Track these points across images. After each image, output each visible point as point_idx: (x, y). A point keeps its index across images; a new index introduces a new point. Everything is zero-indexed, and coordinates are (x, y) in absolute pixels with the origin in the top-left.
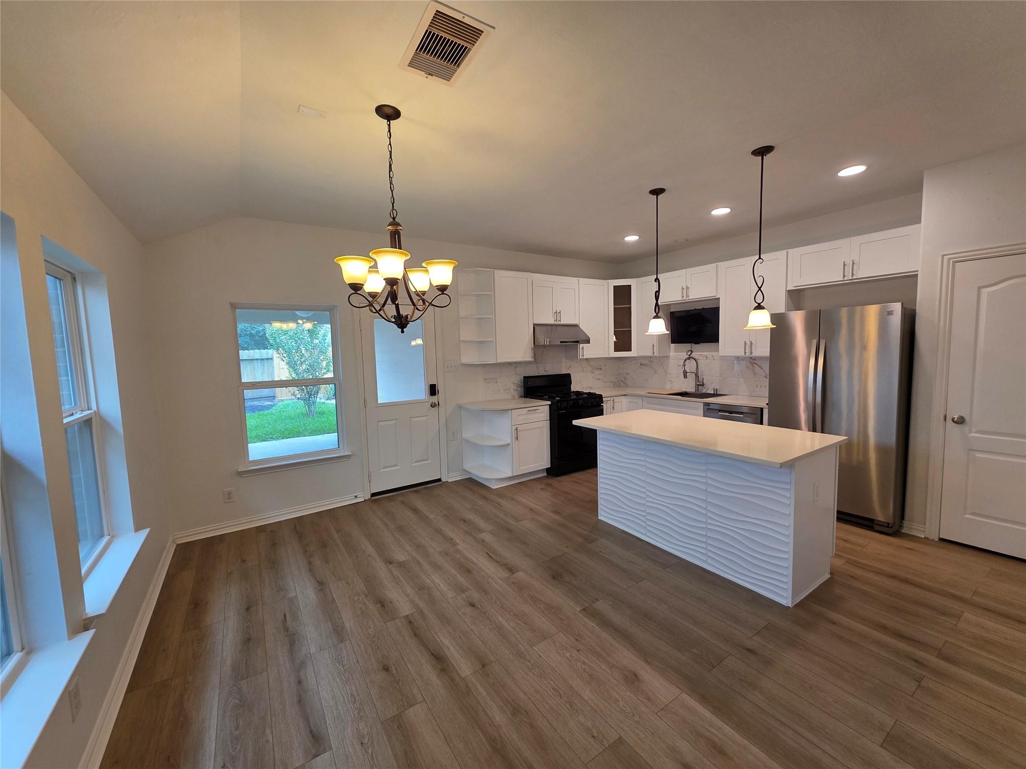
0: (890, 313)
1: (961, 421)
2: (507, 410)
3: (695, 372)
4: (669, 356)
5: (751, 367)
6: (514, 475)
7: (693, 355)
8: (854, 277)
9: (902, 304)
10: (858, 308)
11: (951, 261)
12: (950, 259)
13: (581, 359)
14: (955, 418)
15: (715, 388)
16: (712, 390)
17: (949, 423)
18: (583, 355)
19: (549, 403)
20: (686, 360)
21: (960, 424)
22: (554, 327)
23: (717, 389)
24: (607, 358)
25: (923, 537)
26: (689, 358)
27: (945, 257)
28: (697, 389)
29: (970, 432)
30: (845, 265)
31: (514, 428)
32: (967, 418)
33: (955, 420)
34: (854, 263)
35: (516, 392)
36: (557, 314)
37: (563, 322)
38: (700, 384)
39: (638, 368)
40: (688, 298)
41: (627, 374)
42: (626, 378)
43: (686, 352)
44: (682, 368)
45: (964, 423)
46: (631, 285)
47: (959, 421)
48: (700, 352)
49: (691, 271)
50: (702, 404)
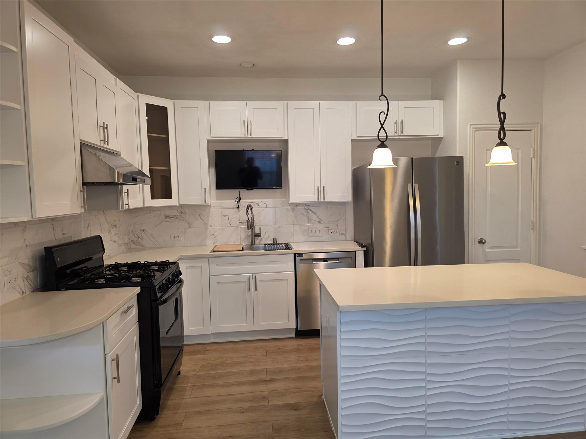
0: (457, 163)
4: (208, 206)
5: (305, 214)
8: (401, 134)
12: (473, 128)
14: (479, 240)
17: (477, 244)
18: (127, 204)
21: (482, 244)
23: (276, 239)
27: (471, 126)
29: (486, 249)
30: (395, 123)
31: (110, 357)
32: (486, 240)
34: (401, 123)
35: (26, 282)
38: (257, 235)
39: (162, 222)
40: (249, 136)
41: (143, 231)
42: (140, 236)
43: (234, 200)
44: (228, 218)
45: (484, 243)
46: (167, 107)
47: (481, 242)
48: (249, 199)
49: (252, 104)
50: (293, 255)
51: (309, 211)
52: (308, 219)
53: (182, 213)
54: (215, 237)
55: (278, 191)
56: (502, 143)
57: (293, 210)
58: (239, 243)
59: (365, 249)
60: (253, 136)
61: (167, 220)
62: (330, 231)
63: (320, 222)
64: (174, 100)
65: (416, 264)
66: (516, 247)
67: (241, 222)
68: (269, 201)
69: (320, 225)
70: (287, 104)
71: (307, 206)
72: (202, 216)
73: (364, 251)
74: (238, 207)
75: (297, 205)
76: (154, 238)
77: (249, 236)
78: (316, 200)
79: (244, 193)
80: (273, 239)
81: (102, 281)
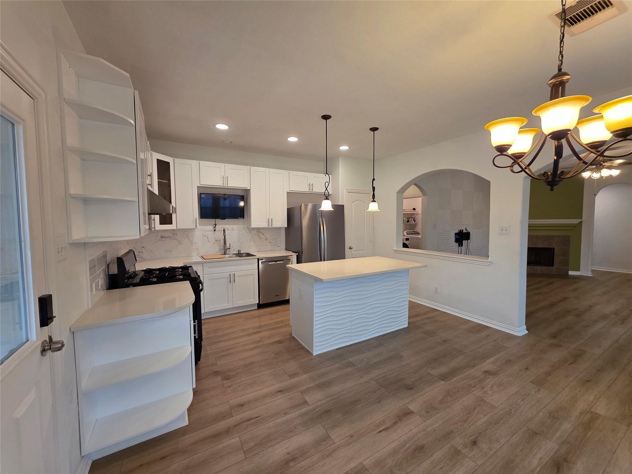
7: (216, 228)
11: (347, 191)
17: (348, 249)
28: (226, 252)
30: (309, 185)
32: (352, 247)
34: (312, 185)
38: (228, 248)
39: (158, 241)
40: (226, 185)
41: (143, 247)
43: (212, 225)
44: (208, 237)
45: (352, 249)
46: (169, 163)
47: (350, 248)
48: (223, 225)
49: (228, 166)
50: (257, 259)
51: (259, 233)
52: (259, 237)
53: (174, 234)
54: (198, 250)
55: (240, 220)
56: (374, 201)
57: (250, 232)
58: (215, 254)
59: (297, 254)
60: (228, 186)
61: (163, 239)
62: (272, 245)
63: (266, 240)
64: (174, 158)
65: (324, 261)
66: (364, 250)
67: (216, 240)
68: (235, 227)
69: (266, 241)
70: (250, 168)
71: (258, 230)
72: (189, 237)
73: (297, 255)
74: (215, 230)
75: (254, 229)
76: (152, 252)
77: (222, 249)
78: (267, 226)
79: (218, 221)
80: (239, 250)
81: (155, 280)
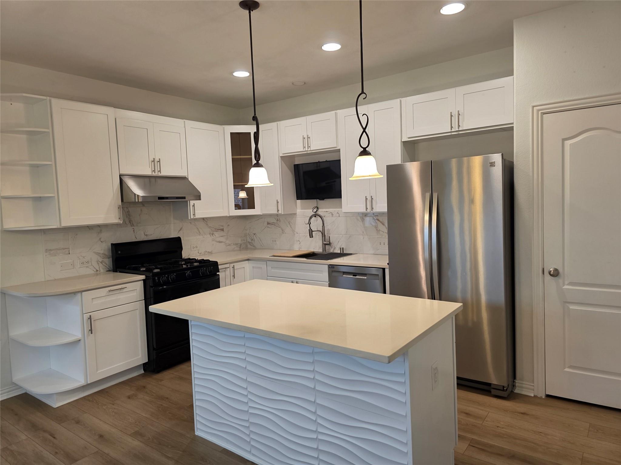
0: (492, 164)
1: (555, 274)
2: (75, 293)
3: (321, 230)
4: (295, 214)
5: (374, 224)
6: (89, 383)
7: (318, 213)
8: (460, 129)
9: (502, 155)
10: (465, 159)
11: (540, 112)
12: (538, 110)
13: (191, 219)
14: (551, 271)
15: (342, 247)
16: (338, 250)
17: (547, 277)
18: (194, 215)
19: (143, 277)
20: (311, 218)
21: (555, 277)
22: (153, 180)
23: (343, 248)
24: (226, 217)
25: (533, 396)
26: (315, 216)
27: (534, 108)
28: (324, 249)
29: (564, 285)
30: (452, 116)
31: (86, 316)
32: (561, 270)
33: (552, 273)
34: (460, 114)
35: (101, 265)
36: (156, 163)
37: (164, 173)
38: (327, 243)
39: (266, 227)
40: (309, 149)
41: (255, 234)
42: (253, 239)
43: (311, 209)
46: (250, 133)
48: (326, 208)
50: (327, 266)
53: (278, 220)
54: (300, 243)
61: (269, 226)
70: (336, 113)
72: (291, 224)
78: (365, 210)
79: (320, 202)
80: (340, 248)
